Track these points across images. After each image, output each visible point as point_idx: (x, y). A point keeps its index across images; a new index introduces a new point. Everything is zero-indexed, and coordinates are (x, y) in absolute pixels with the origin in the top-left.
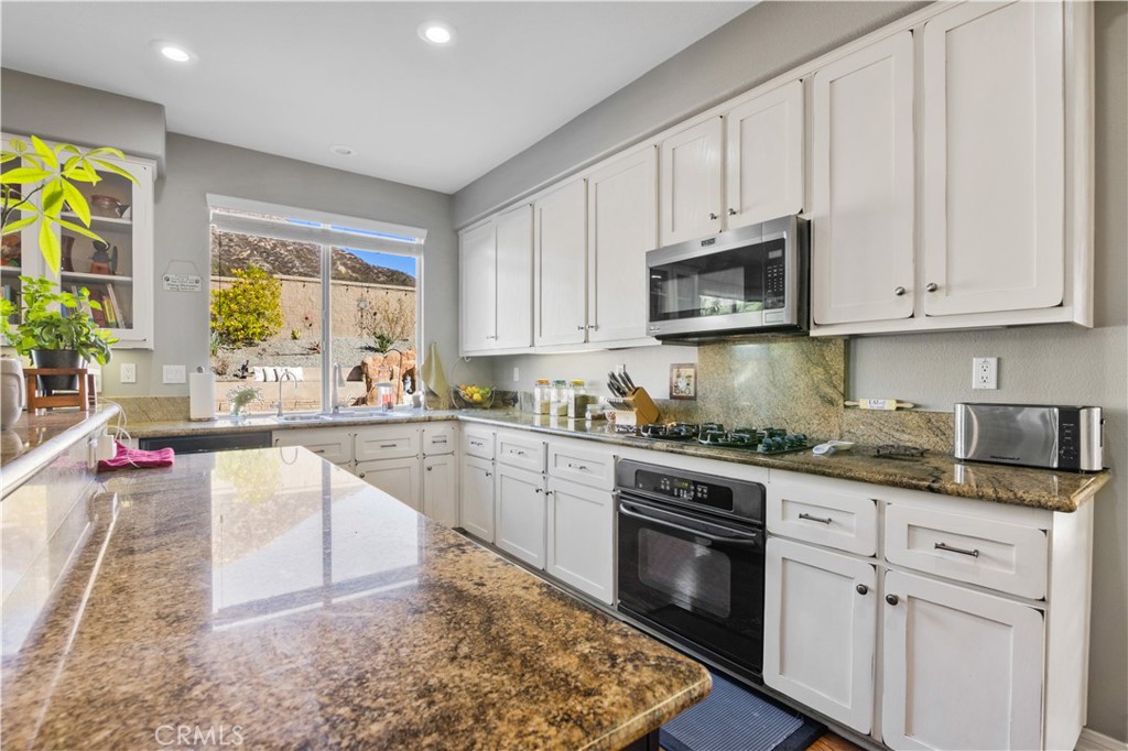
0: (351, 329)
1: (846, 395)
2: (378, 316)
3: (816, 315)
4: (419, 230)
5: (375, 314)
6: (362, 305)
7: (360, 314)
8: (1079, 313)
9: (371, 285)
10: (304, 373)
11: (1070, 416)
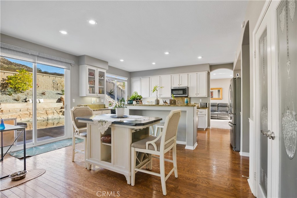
0: (50, 88)
1: (190, 103)
2: (59, 85)
3: (189, 95)
4: (126, 78)
5: (58, 84)
6: (54, 82)
7: (53, 84)
8: (207, 96)
9: (57, 76)
10: (44, 101)
11: (206, 103)
